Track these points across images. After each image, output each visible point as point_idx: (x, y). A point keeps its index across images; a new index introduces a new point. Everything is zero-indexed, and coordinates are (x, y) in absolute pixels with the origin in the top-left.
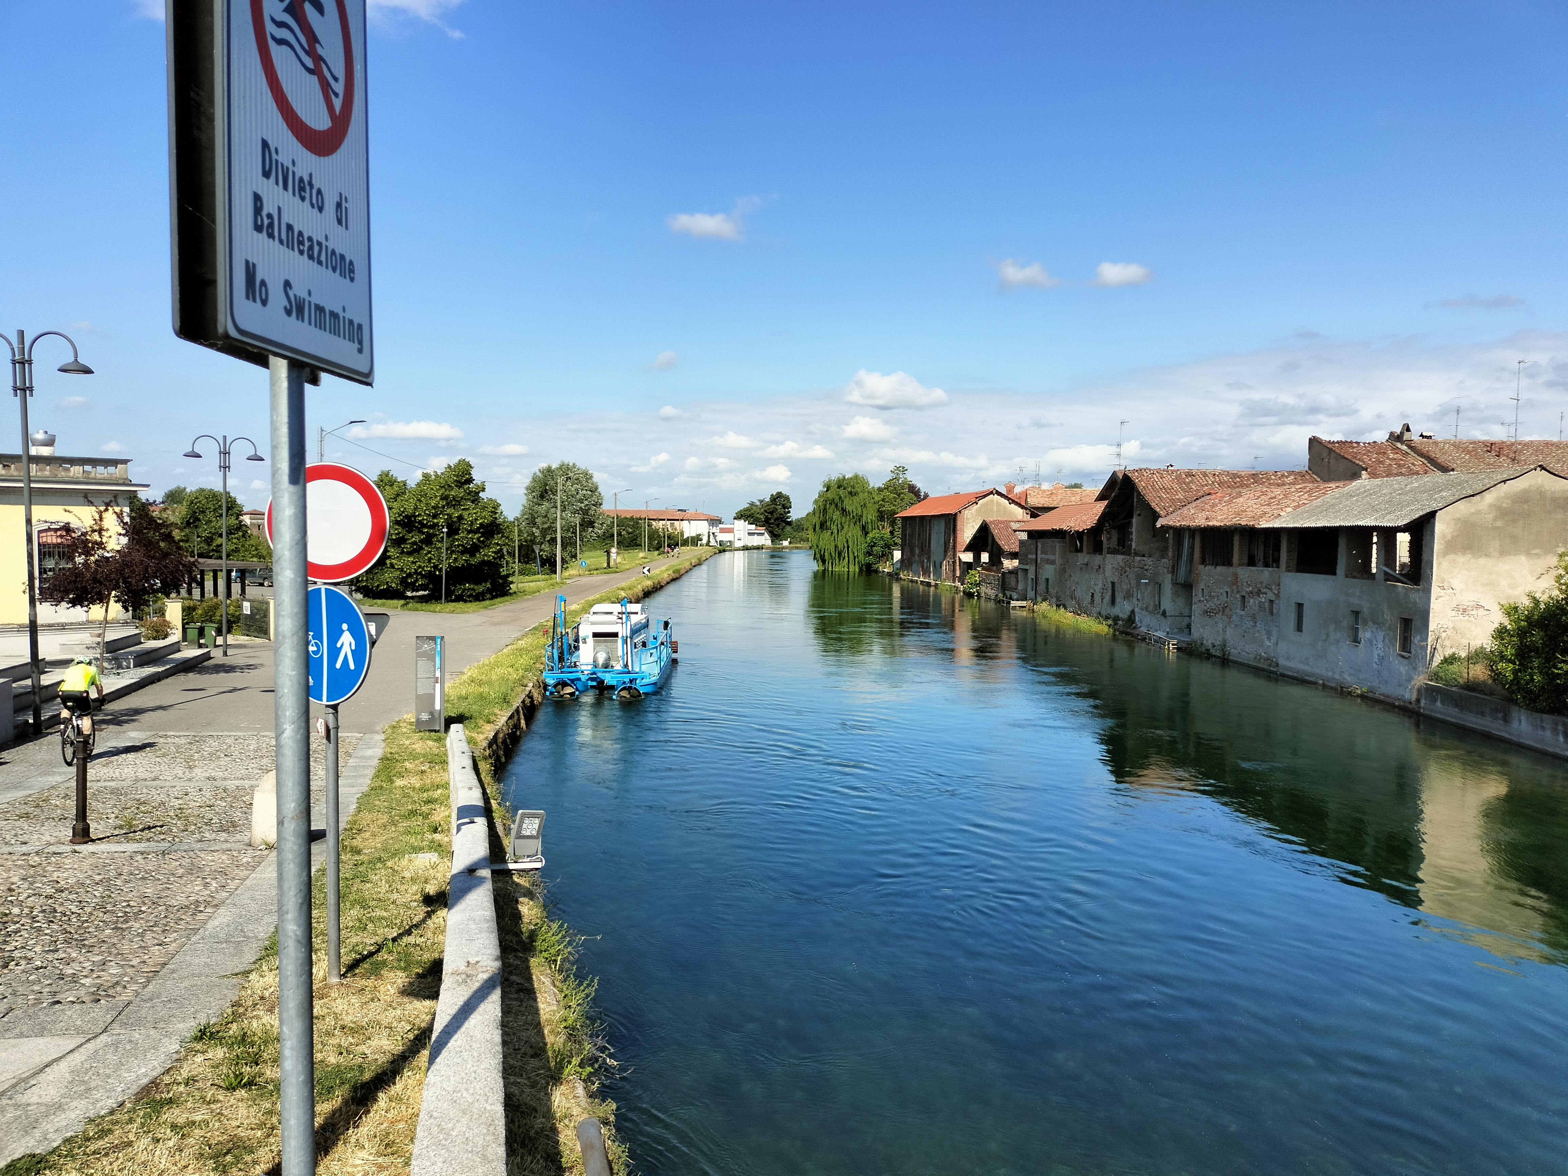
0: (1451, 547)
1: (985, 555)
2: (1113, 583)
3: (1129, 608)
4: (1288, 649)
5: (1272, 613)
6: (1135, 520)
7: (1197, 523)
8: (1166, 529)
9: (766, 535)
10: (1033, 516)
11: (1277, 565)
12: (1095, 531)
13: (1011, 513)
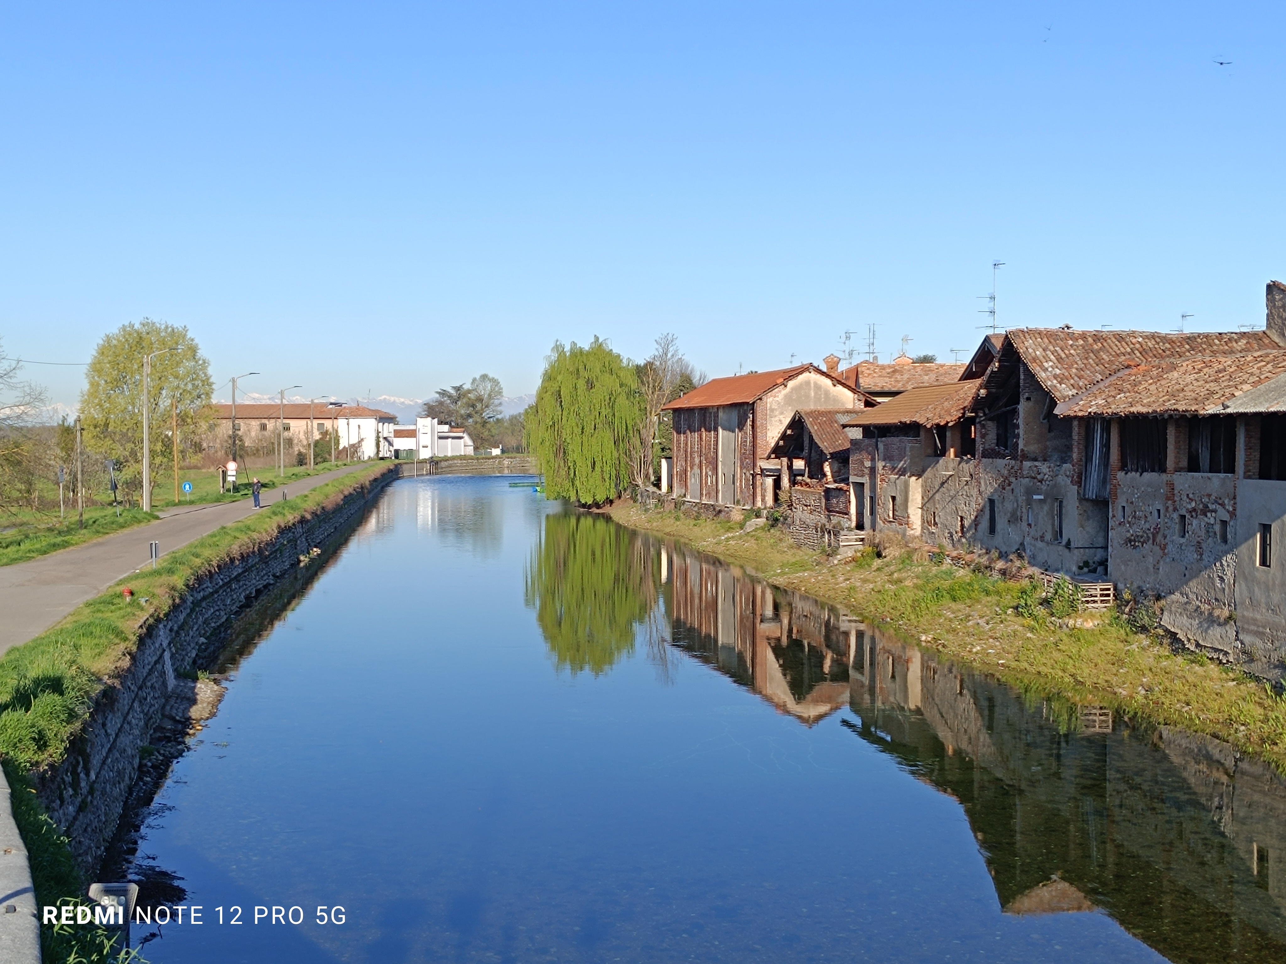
1: (799, 464)
2: (991, 502)
3: (1016, 538)
4: (1251, 591)
5: (1225, 540)
6: (1023, 407)
7: (1113, 409)
8: (1068, 420)
9: (467, 440)
10: (868, 404)
11: (1231, 469)
12: (964, 424)
13: (836, 400)
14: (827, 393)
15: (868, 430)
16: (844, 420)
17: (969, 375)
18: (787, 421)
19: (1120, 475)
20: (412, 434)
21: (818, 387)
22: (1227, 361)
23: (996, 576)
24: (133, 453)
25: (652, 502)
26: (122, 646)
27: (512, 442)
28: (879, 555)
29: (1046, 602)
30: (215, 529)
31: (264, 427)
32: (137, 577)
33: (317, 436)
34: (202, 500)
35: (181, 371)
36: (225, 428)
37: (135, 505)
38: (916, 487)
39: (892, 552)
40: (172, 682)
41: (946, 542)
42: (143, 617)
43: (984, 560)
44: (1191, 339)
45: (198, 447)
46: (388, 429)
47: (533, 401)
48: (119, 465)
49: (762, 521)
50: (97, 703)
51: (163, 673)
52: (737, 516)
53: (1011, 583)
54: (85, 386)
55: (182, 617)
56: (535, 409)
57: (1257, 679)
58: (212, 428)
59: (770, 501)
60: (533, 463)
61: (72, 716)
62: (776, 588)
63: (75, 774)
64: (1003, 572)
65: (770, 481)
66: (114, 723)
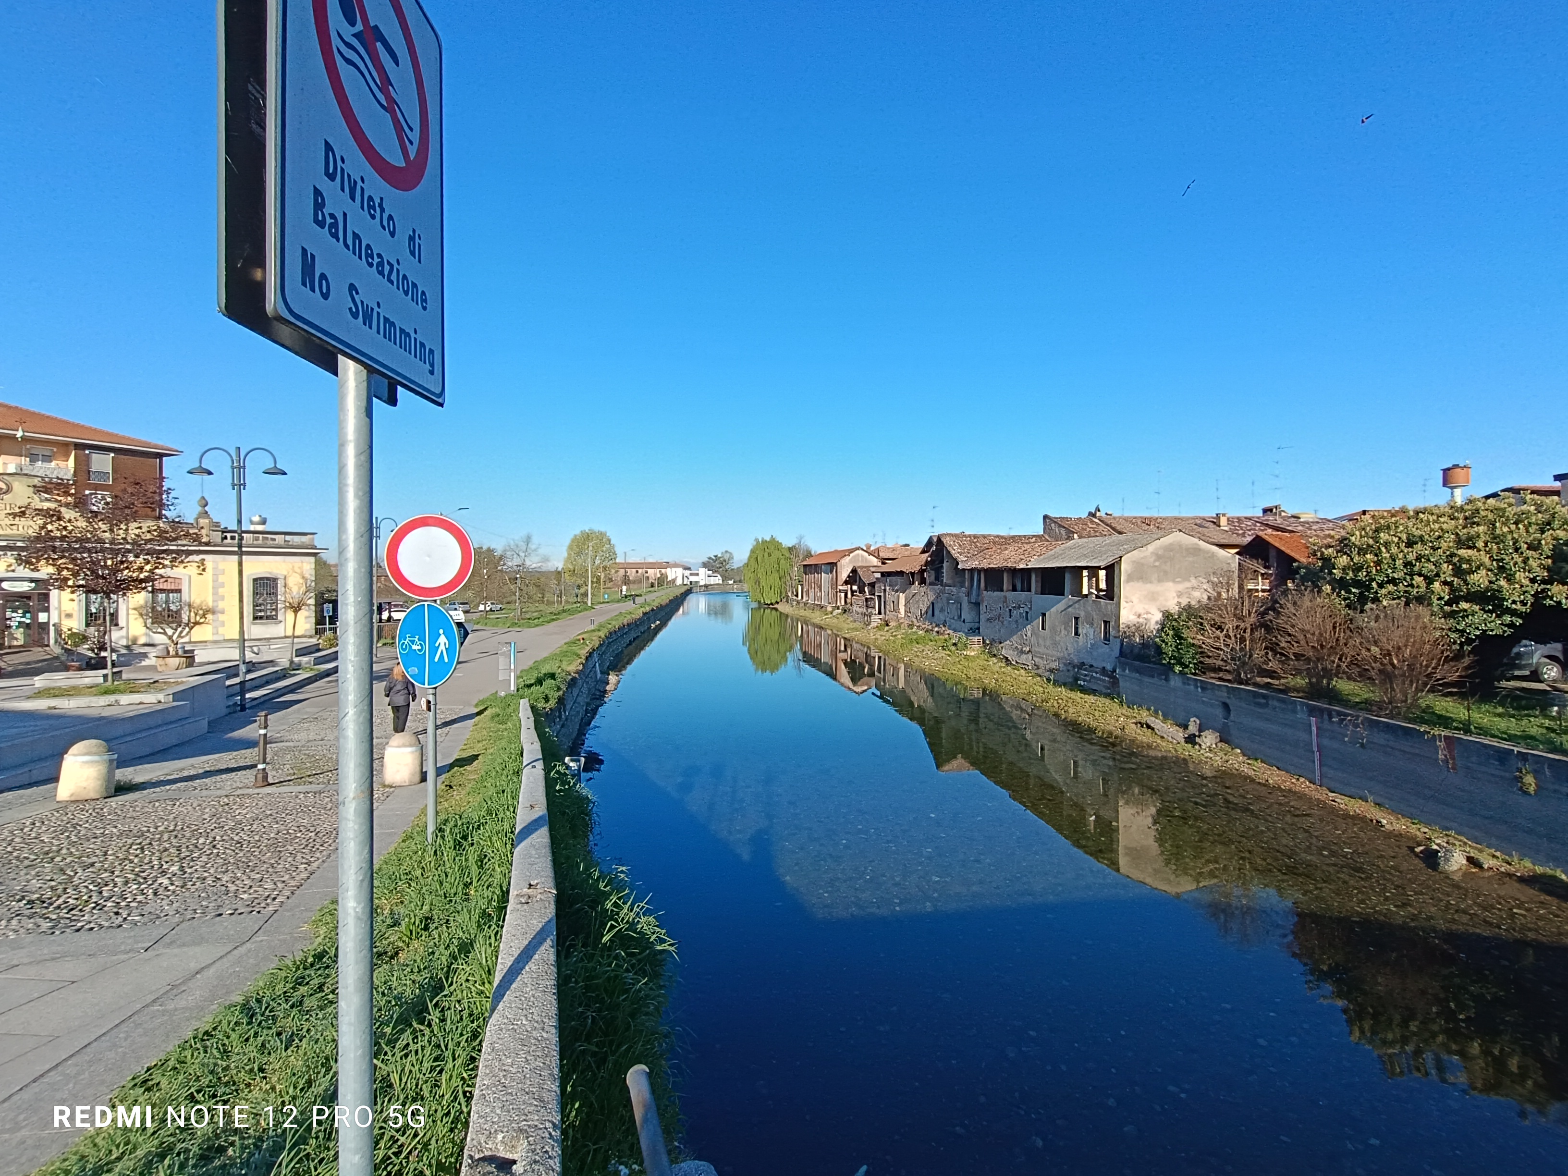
0: (1130, 579)
1: (855, 588)
2: (933, 603)
3: (943, 618)
4: (1038, 640)
5: (1027, 619)
6: (945, 565)
7: (982, 566)
8: (964, 570)
9: (719, 577)
10: (883, 563)
11: (1030, 590)
12: (922, 572)
13: (870, 562)
14: (866, 559)
15: (883, 574)
16: (873, 569)
17: (923, 552)
18: (850, 570)
19: (985, 592)
20: (697, 574)
21: (862, 556)
22: (1027, 547)
23: (935, 634)
24: (585, 582)
25: (795, 603)
26: (579, 660)
27: (738, 579)
28: (887, 625)
29: (955, 644)
30: (617, 613)
31: (637, 572)
32: (586, 632)
33: (659, 575)
34: (612, 601)
35: (604, 549)
36: (622, 572)
37: (586, 603)
38: (902, 596)
39: (892, 624)
40: (599, 675)
41: (915, 620)
42: (588, 649)
43: (930, 627)
44: (1013, 537)
45: (611, 580)
46: (687, 573)
47: (746, 561)
48: (579, 587)
49: (840, 611)
50: (569, 684)
51: (595, 672)
52: (829, 609)
53: (941, 637)
54: (566, 555)
55: (604, 649)
56: (747, 565)
57: (1040, 676)
58: (617, 572)
59: (843, 603)
60: (746, 587)
61: (559, 689)
62: (845, 639)
63: (560, 713)
64: (938, 632)
65: (843, 595)
66: (575, 692)
